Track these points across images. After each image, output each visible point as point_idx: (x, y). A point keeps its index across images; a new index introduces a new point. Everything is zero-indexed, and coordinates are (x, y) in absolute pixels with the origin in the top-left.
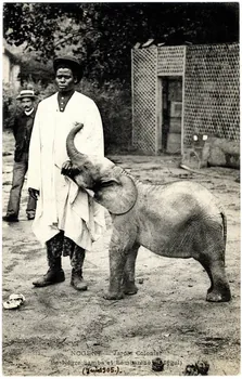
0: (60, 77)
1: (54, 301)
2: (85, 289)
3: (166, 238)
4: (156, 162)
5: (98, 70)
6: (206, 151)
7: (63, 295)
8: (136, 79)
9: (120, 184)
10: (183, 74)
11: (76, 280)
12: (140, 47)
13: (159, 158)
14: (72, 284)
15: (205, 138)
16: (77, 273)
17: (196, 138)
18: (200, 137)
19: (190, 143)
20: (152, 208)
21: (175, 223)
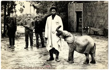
0: (53, 12)
1: (52, 64)
2: (59, 61)
3: (81, 49)
4: (75, 34)
5: (59, 10)
6: (89, 31)
7: (54, 62)
8: (69, 12)
9: (70, 36)
10: (82, 11)
11: (57, 59)
12: (70, 4)
13: (76, 33)
14: (56, 60)
15: (88, 27)
16: (57, 58)
17: (86, 28)
18: (87, 27)
19: (84, 29)
20: (78, 42)
21: (83, 45)
